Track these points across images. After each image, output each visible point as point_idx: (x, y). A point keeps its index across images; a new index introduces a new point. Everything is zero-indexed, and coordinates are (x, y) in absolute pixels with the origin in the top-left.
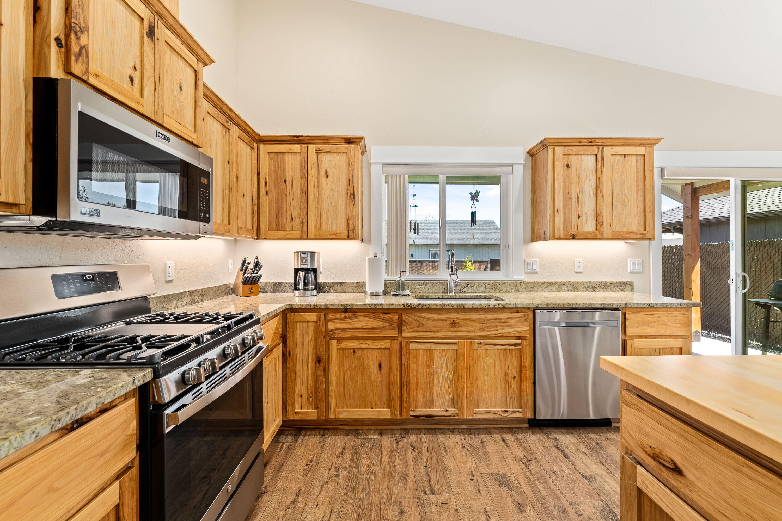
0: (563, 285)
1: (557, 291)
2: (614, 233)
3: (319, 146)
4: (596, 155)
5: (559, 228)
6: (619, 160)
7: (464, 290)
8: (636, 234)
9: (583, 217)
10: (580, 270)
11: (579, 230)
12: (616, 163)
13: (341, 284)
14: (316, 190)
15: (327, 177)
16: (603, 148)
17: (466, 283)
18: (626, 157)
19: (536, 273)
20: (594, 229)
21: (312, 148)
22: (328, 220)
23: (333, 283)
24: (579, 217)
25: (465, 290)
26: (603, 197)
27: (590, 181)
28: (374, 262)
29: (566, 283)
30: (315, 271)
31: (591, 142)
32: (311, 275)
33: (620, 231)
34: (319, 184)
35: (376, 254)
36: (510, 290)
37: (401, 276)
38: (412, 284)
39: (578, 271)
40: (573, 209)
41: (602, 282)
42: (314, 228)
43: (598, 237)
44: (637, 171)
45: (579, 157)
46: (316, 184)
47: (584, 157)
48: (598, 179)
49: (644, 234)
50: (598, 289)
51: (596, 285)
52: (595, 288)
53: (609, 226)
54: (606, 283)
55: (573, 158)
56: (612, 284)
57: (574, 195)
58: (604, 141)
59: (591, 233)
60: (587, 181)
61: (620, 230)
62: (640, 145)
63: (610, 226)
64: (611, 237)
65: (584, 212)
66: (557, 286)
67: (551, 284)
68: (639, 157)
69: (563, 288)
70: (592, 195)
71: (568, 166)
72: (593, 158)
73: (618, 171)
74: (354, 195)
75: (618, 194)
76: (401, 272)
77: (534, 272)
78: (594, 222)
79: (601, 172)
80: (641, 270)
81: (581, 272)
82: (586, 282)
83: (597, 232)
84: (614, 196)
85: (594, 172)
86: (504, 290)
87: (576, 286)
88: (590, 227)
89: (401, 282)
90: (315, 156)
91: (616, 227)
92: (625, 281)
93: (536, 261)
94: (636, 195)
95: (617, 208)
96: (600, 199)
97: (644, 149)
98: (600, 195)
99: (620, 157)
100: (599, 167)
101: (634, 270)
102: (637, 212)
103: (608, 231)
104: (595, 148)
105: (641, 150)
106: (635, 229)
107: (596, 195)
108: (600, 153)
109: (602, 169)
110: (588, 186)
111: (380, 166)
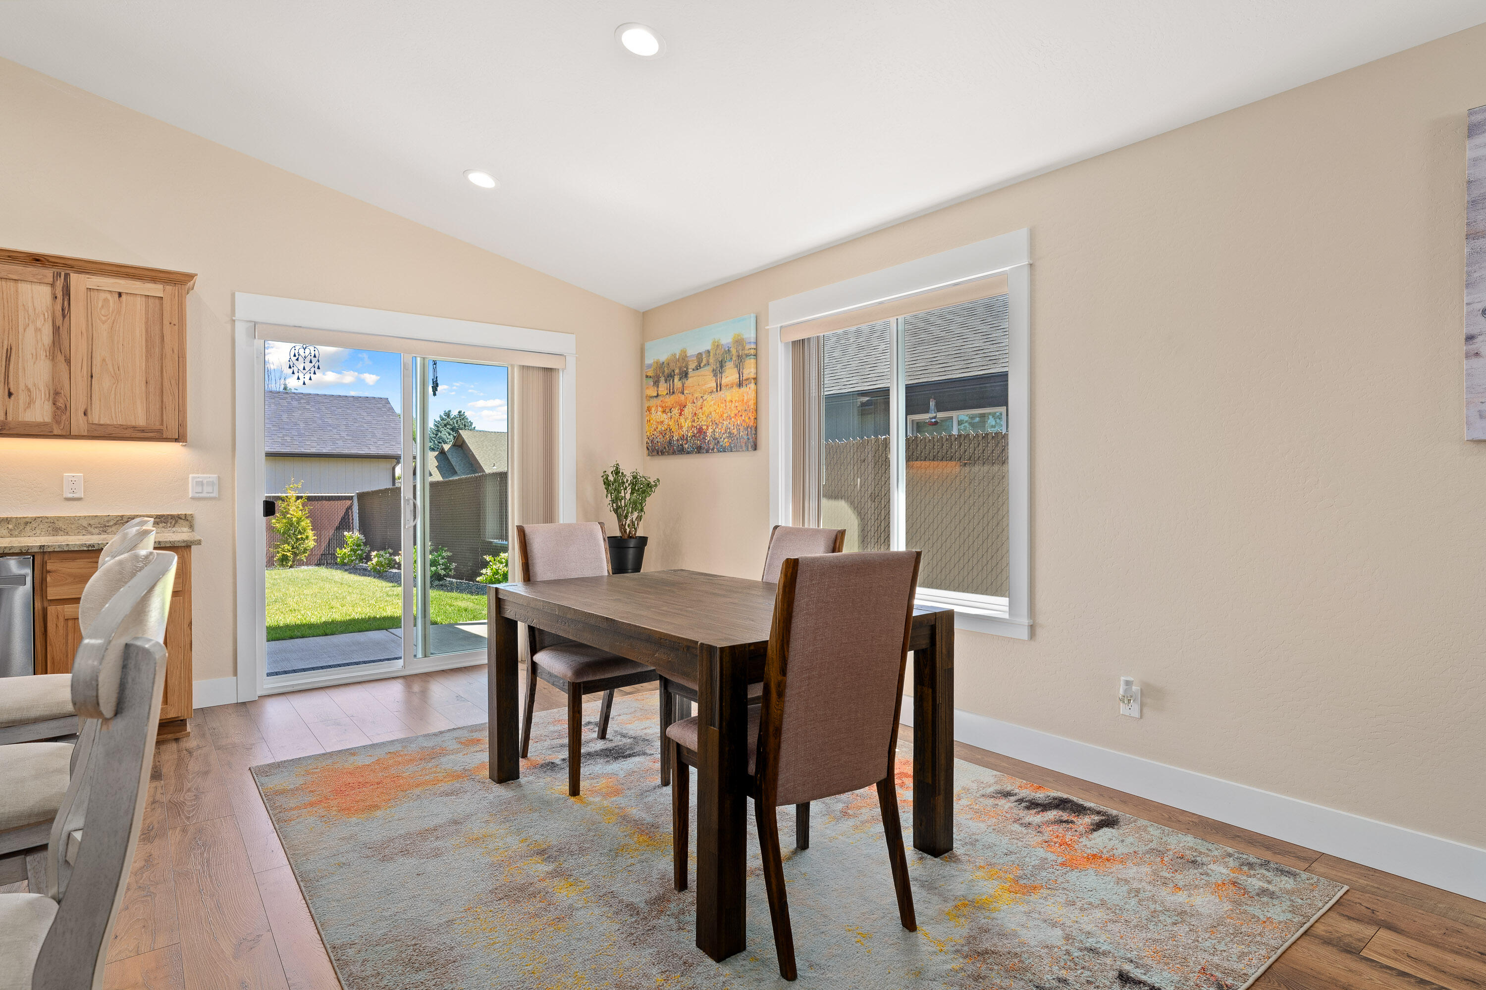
0: (26, 523)
1: (11, 535)
2: (94, 427)
4: (53, 285)
6: (106, 300)
8: (143, 431)
9: (21, 396)
10: (76, 496)
11: (10, 418)
12: (100, 305)
16: (67, 276)
18: (124, 296)
20: (48, 420)
24: (10, 394)
26: (68, 361)
27: (38, 330)
31: (37, 260)
33: (108, 425)
39: (71, 496)
41: (122, 516)
43: (55, 432)
44: (146, 323)
45: (12, 283)
47: (24, 287)
48: (56, 330)
49: (160, 431)
50: (113, 529)
51: (108, 521)
52: (105, 526)
53: (81, 414)
58: (69, 262)
59: (45, 424)
60: (30, 331)
61: (108, 422)
62: (153, 280)
63: (85, 414)
64: (86, 434)
65: (22, 386)
66: (10, 526)
68: (151, 301)
69: (28, 528)
70: (43, 357)
72: (46, 291)
73: (104, 318)
75: (104, 360)
78: (47, 407)
79: (64, 316)
80: (216, 494)
81: (79, 499)
82: (85, 517)
83: (55, 425)
84: (94, 362)
85: (48, 316)
87: (60, 524)
88: (40, 413)
91: (99, 416)
92: (175, 513)
94: (144, 364)
95: (103, 383)
96: (63, 366)
97: (160, 287)
98: (60, 358)
99: (108, 296)
100: (59, 307)
101: (201, 495)
102: (147, 394)
103: (78, 422)
104: (48, 273)
105: (156, 289)
106: (141, 422)
107: (53, 358)
108: (60, 283)
109: (65, 312)
110: (34, 339)
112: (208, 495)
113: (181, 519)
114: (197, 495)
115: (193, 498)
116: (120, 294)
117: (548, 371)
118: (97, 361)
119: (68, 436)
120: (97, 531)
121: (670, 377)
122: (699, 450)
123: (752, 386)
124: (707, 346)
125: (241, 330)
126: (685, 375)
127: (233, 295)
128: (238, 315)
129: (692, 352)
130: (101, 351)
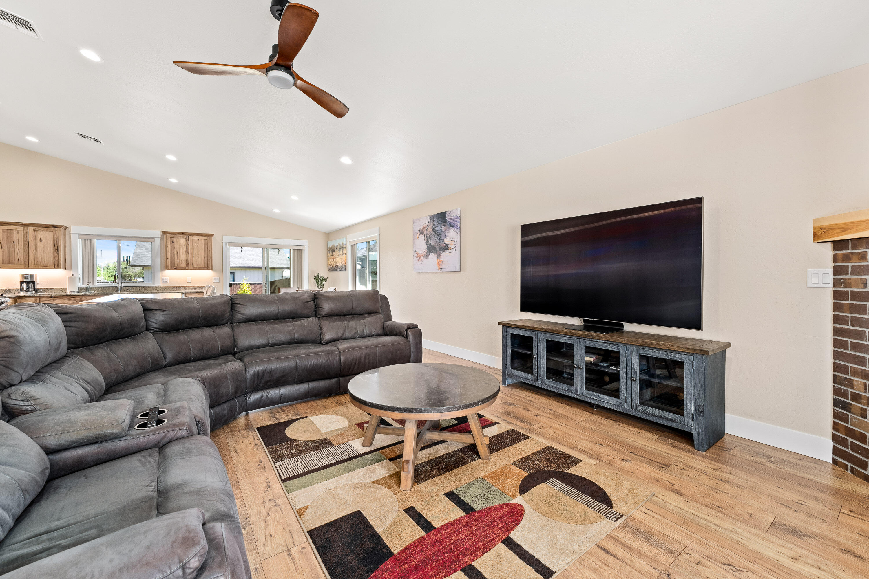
2: (194, 267)
3: (36, 228)
6: (196, 241)
8: (204, 268)
9: (180, 261)
10: (190, 282)
11: (178, 266)
13: (51, 289)
14: (34, 247)
15: (41, 241)
16: (188, 236)
21: (31, 229)
22: (41, 260)
24: (178, 261)
25: (128, 290)
26: (189, 254)
27: (183, 248)
28: (72, 279)
30: (34, 283)
31: (183, 234)
32: (31, 285)
33: (196, 267)
34: (36, 244)
35: (73, 275)
36: (153, 290)
37: (88, 285)
38: (96, 288)
39: (188, 282)
40: (175, 258)
41: (199, 286)
42: (33, 264)
44: (204, 245)
45: (178, 239)
46: (34, 244)
47: (180, 239)
48: (187, 248)
49: (207, 268)
50: (197, 289)
51: (197, 287)
55: (175, 239)
57: (175, 253)
58: (189, 234)
59: (184, 267)
62: (206, 236)
63: (192, 265)
64: (192, 269)
65: (180, 259)
66: (177, 288)
67: (174, 287)
68: (205, 240)
70: (184, 253)
71: (173, 242)
72: (184, 240)
73: (196, 245)
74: (58, 250)
76: (88, 283)
77: (166, 283)
78: (185, 263)
80: (219, 282)
82: (192, 286)
83: (186, 268)
85: (185, 245)
86: (149, 290)
87: (187, 288)
88: (184, 265)
89: (88, 287)
90: (33, 232)
91: (195, 265)
93: (167, 278)
94: (204, 253)
95: (196, 258)
96: (188, 255)
98: (187, 253)
101: (216, 282)
102: (205, 259)
103: (191, 267)
104: (185, 236)
105: (206, 238)
106: (203, 266)
107: (186, 253)
108: (187, 238)
109: (188, 244)
110: (182, 250)
111: (78, 235)
114: (214, 282)
116: (199, 239)
117: (301, 250)
118: (194, 254)
119: (189, 269)
120: (194, 289)
121: (332, 251)
122: (337, 270)
123: (345, 255)
124: (338, 244)
125: (224, 245)
126: (334, 251)
127: (222, 237)
128: (223, 241)
129: (335, 245)
130: (195, 252)
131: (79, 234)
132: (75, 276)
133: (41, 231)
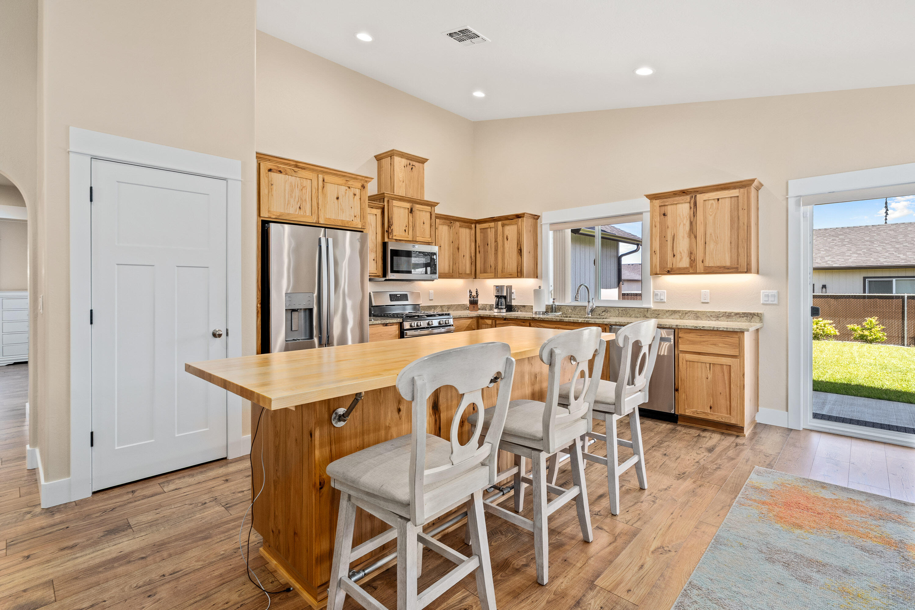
0: (686, 313)
1: (681, 319)
2: (706, 268)
3: (503, 222)
4: (690, 202)
5: (656, 265)
6: (712, 204)
7: (602, 314)
8: (728, 269)
9: (678, 256)
10: (706, 301)
11: (674, 267)
12: (709, 207)
13: (524, 306)
14: (502, 248)
15: (507, 240)
16: (695, 196)
17: (604, 309)
18: (720, 200)
19: (664, 302)
20: (688, 266)
21: (500, 224)
22: (508, 266)
23: (520, 306)
24: (674, 256)
26: (696, 237)
27: (684, 225)
28: (537, 292)
29: (689, 311)
31: (684, 192)
32: (503, 300)
33: (712, 267)
35: (540, 287)
36: (638, 316)
37: (554, 302)
38: (566, 308)
39: (704, 301)
40: (669, 249)
41: (726, 312)
42: (501, 272)
43: (691, 272)
44: (731, 211)
45: (675, 206)
46: (502, 244)
47: (679, 206)
48: (691, 223)
49: (737, 268)
50: (722, 318)
51: (719, 314)
52: (718, 317)
53: (701, 262)
54: (731, 313)
55: (669, 208)
56: (736, 314)
57: (669, 238)
58: (697, 190)
59: (687, 268)
60: (682, 225)
61: (713, 265)
62: (735, 188)
63: (702, 262)
64: (702, 271)
65: (678, 252)
66: (680, 314)
67: (674, 312)
68: (733, 199)
69: (687, 315)
70: (686, 237)
71: (664, 215)
72: (687, 205)
73: (711, 213)
74: (521, 251)
75: (711, 234)
76: (554, 299)
77: (662, 302)
78: (688, 259)
79: (694, 216)
80: (776, 302)
81: (707, 303)
82: (709, 312)
83: (690, 269)
84: (707, 236)
85: (688, 217)
86: (633, 316)
87: (699, 315)
88: (685, 263)
89: (554, 306)
90: (501, 229)
91: (709, 262)
92: (752, 312)
93: (664, 292)
94: (729, 233)
95: (711, 246)
96: (694, 239)
97: (737, 190)
98: (693, 236)
99: (713, 201)
100: (692, 213)
101: (767, 302)
102: (731, 249)
103: (700, 266)
104: (688, 197)
105: (734, 193)
106: (728, 264)
107: (690, 236)
108: (693, 201)
109: (695, 214)
110: (683, 230)
111: (548, 226)
112: (772, 302)
113: (755, 315)
114: (765, 302)
115: (763, 304)
116: (718, 199)
119: (695, 273)
120: (714, 319)
125: (792, 202)
127: (787, 183)
128: (790, 194)
130: (710, 231)
131: (552, 224)
132: (542, 288)
133: (508, 225)
